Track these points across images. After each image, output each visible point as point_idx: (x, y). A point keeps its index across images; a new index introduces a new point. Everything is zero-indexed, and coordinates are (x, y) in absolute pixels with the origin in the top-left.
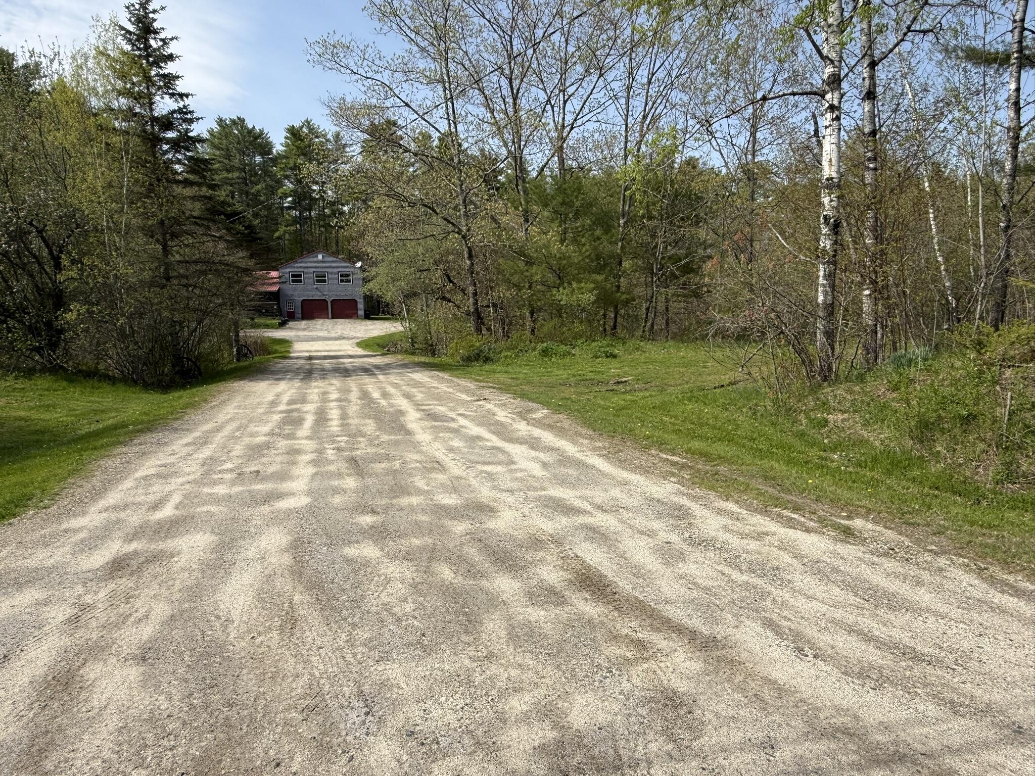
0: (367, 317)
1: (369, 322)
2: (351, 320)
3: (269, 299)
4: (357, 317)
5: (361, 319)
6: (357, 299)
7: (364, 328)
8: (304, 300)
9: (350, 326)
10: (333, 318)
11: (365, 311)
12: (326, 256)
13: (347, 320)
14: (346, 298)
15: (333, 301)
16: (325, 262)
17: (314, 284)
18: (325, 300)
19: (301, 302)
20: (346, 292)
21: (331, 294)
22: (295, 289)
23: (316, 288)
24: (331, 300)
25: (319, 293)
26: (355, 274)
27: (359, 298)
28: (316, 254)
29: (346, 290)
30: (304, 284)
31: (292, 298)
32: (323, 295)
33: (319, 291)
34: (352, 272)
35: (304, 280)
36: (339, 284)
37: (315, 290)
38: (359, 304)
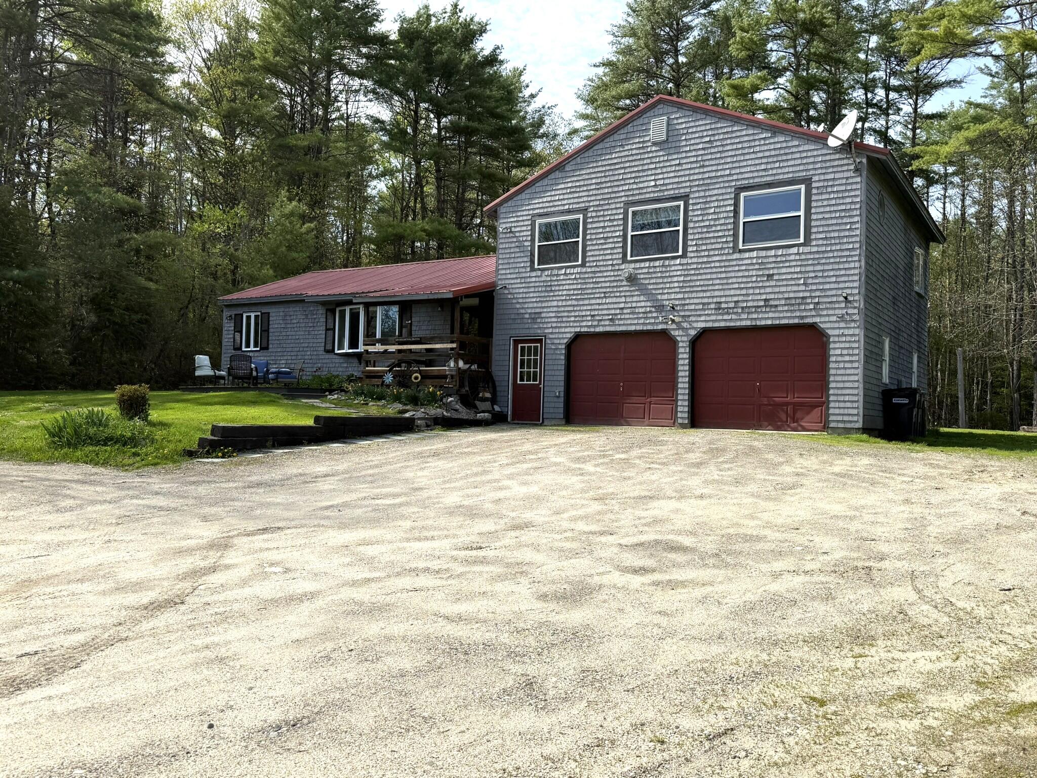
4: (825, 426)
5: (847, 432)
6: (827, 322)
8: (578, 337)
10: (695, 421)
12: (682, 121)
14: (767, 319)
15: (704, 340)
16: (677, 150)
17: (624, 259)
18: (664, 333)
19: (569, 346)
20: (769, 291)
21: (694, 302)
22: (549, 288)
23: (632, 279)
24: (693, 333)
25: (642, 303)
26: (822, 190)
27: (842, 318)
28: (640, 121)
29: (770, 276)
30: (583, 265)
31: (535, 330)
32: (660, 308)
33: (644, 290)
34: (807, 181)
35: (584, 246)
36: (735, 249)
37: (625, 287)
38: (835, 350)
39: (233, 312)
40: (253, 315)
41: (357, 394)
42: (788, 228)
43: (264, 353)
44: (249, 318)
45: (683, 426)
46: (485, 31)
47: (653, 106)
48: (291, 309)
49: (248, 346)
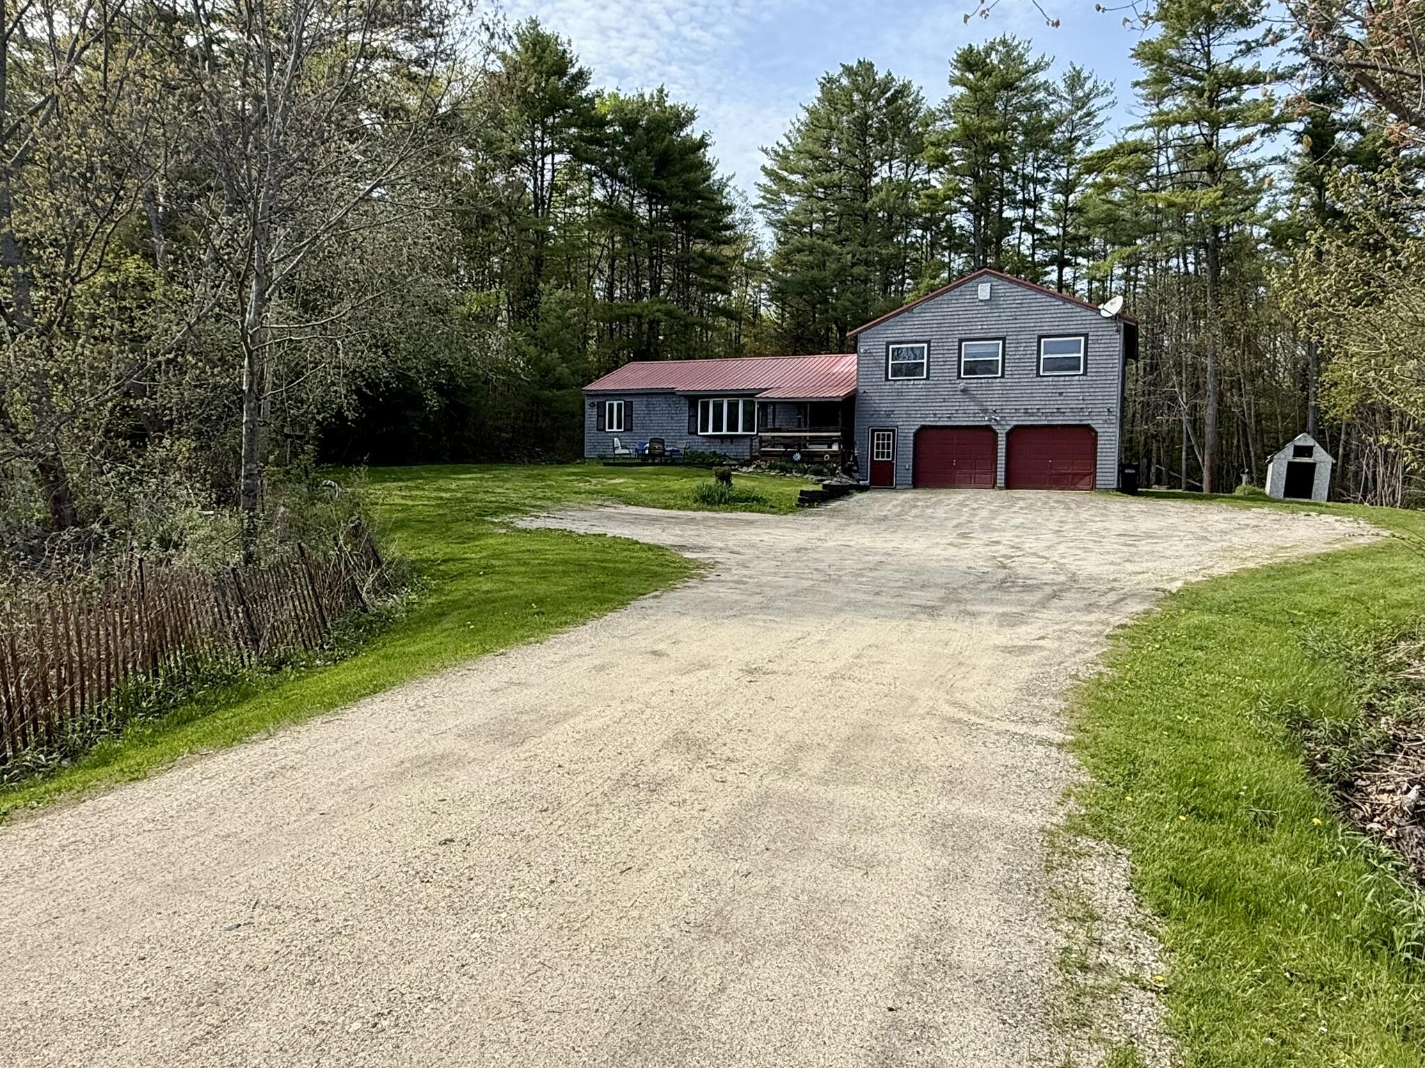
0: (1130, 485)
1: (1136, 505)
2: (1070, 496)
3: (816, 424)
4: (1093, 487)
5: (1107, 491)
6: (1095, 423)
7: (1120, 526)
8: (923, 428)
9: (1060, 513)
10: (1009, 485)
11: (1122, 467)
12: (1002, 287)
13: (1056, 495)
14: (1059, 421)
15: (1016, 433)
16: (998, 306)
17: (959, 377)
18: (988, 428)
19: (916, 435)
20: (1060, 403)
21: (1009, 408)
22: (900, 393)
23: (964, 391)
24: (1008, 428)
25: (972, 407)
26: (1096, 342)
27: (1105, 421)
28: (970, 284)
29: (1061, 394)
30: (928, 378)
31: (889, 423)
32: (985, 411)
33: (973, 398)
34: (1086, 336)
35: (928, 366)
36: (1038, 375)
37: (960, 396)
38: (1101, 442)
39: (596, 401)
40: (615, 403)
41: (771, 468)
42: (1073, 364)
43: (627, 433)
44: (611, 406)
45: (1001, 488)
46: (694, 118)
47: (981, 275)
48: (654, 400)
49: (611, 426)
